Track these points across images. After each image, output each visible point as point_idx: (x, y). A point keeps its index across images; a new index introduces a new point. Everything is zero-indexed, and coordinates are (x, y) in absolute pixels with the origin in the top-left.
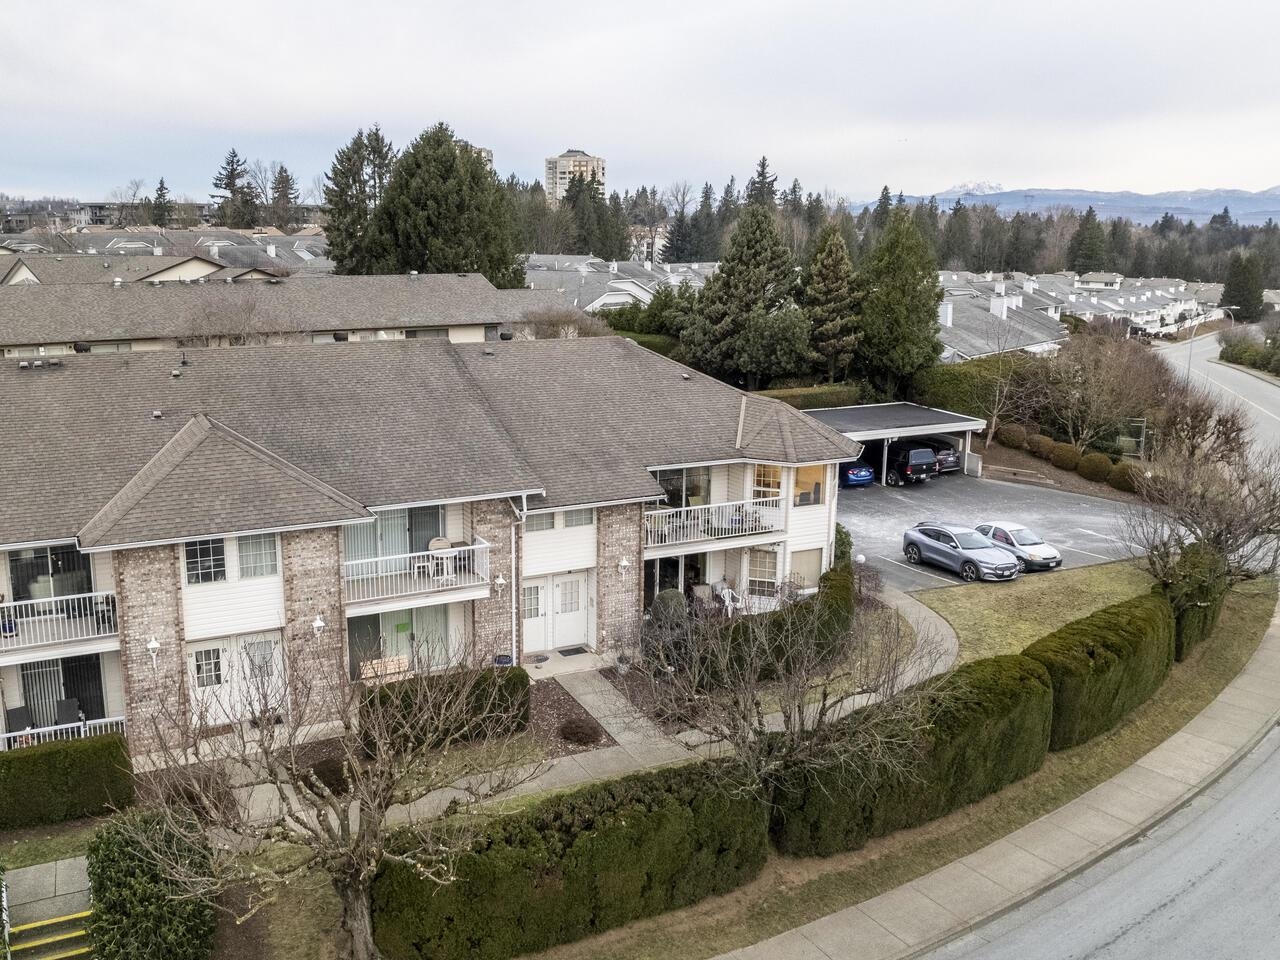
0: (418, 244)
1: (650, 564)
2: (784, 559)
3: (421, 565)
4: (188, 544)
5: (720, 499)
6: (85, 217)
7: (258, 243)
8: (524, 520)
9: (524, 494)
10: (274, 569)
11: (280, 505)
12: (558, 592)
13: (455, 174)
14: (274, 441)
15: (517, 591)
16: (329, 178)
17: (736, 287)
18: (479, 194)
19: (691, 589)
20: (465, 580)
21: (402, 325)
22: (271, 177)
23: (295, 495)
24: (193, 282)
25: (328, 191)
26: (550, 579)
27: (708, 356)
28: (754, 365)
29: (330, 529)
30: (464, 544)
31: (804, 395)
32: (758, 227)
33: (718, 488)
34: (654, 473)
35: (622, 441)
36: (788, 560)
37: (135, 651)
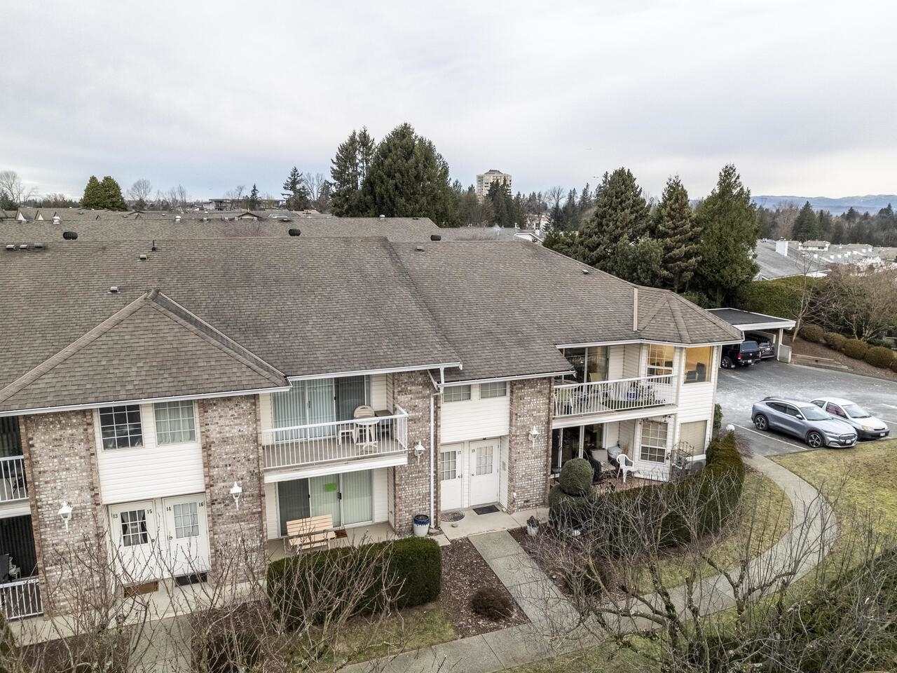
1: (556, 432)
2: (674, 429)
3: (345, 431)
4: (102, 410)
5: (617, 376)
8: (442, 391)
9: (442, 367)
10: (192, 436)
11: (196, 373)
12: (474, 456)
15: (436, 456)
19: (590, 454)
20: (387, 447)
23: (213, 363)
26: (466, 445)
29: (248, 397)
30: (387, 412)
33: (615, 366)
34: (561, 350)
35: (532, 322)
36: (678, 430)
37: (48, 515)
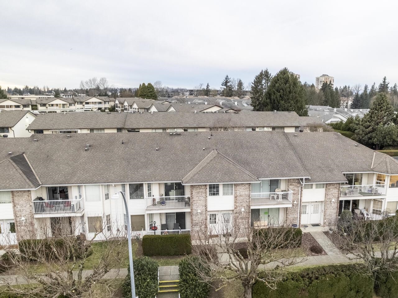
0: (277, 102)
1: (341, 202)
2: (385, 204)
3: (273, 196)
4: (210, 185)
5: (365, 184)
6: (188, 93)
7: (233, 101)
8: (303, 185)
9: (304, 178)
10: (232, 194)
11: (235, 176)
12: (312, 207)
13: (289, 82)
14: (234, 158)
15: (300, 206)
16: (253, 83)
17: (374, 118)
18: (296, 88)
19: (354, 210)
20: (285, 201)
21: (271, 126)
22: (237, 83)
23: (239, 174)
24: (215, 112)
25: (252, 87)
26: (310, 203)
27: (364, 138)
28: (378, 142)
30: (285, 191)
31: (394, 152)
32: (382, 99)
33: (365, 180)
34: (344, 174)
37: (194, 212)
